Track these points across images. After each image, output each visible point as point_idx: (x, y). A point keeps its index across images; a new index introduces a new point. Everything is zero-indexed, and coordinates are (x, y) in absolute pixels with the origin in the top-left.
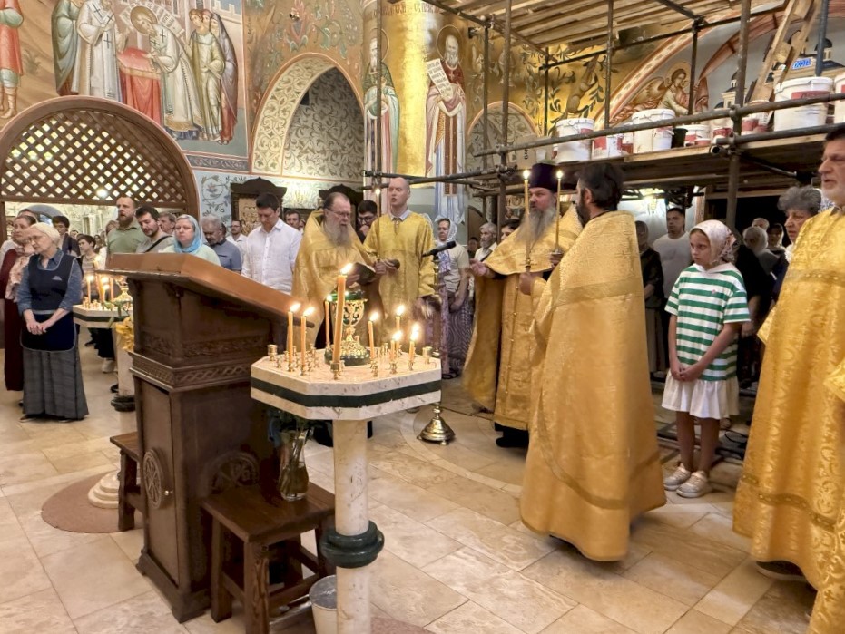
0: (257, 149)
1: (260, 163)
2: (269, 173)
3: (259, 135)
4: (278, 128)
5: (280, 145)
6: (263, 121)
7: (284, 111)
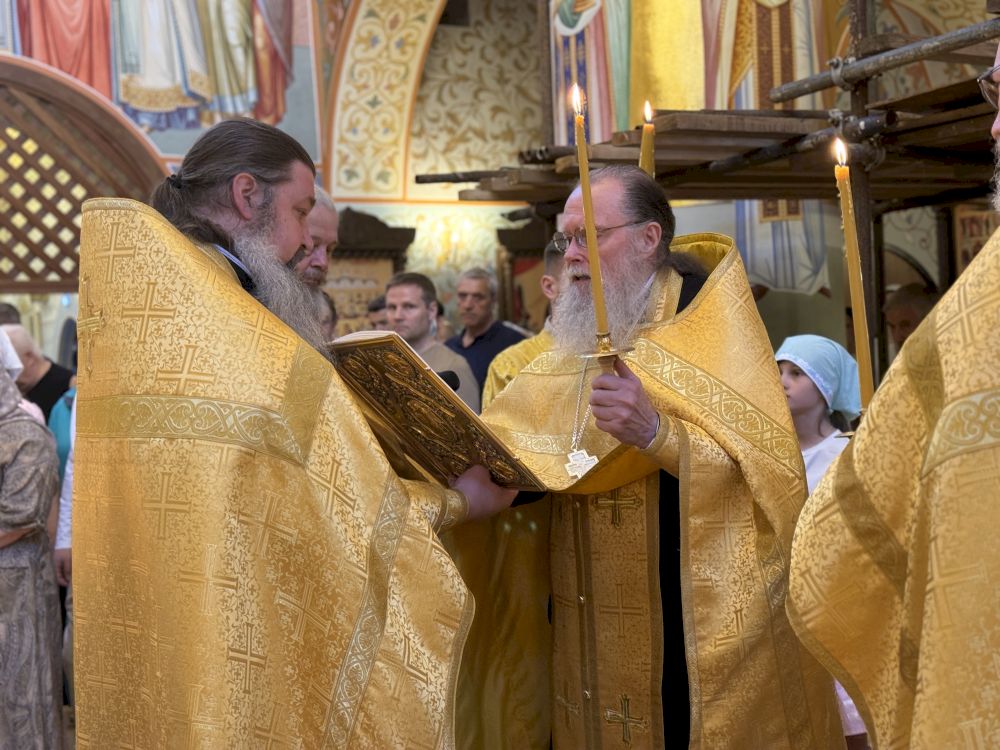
0: (342, 140)
1: (351, 174)
2: (373, 194)
3: (345, 107)
4: (390, 87)
5: (397, 126)
6: (351, 74)
7: (401, 44)
